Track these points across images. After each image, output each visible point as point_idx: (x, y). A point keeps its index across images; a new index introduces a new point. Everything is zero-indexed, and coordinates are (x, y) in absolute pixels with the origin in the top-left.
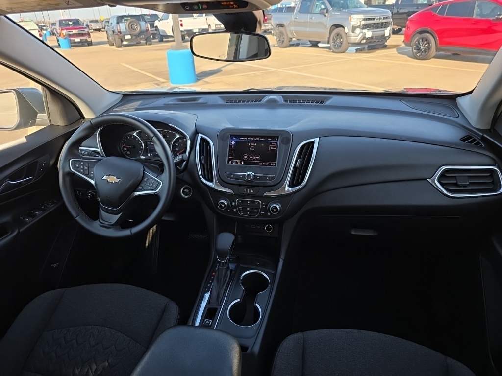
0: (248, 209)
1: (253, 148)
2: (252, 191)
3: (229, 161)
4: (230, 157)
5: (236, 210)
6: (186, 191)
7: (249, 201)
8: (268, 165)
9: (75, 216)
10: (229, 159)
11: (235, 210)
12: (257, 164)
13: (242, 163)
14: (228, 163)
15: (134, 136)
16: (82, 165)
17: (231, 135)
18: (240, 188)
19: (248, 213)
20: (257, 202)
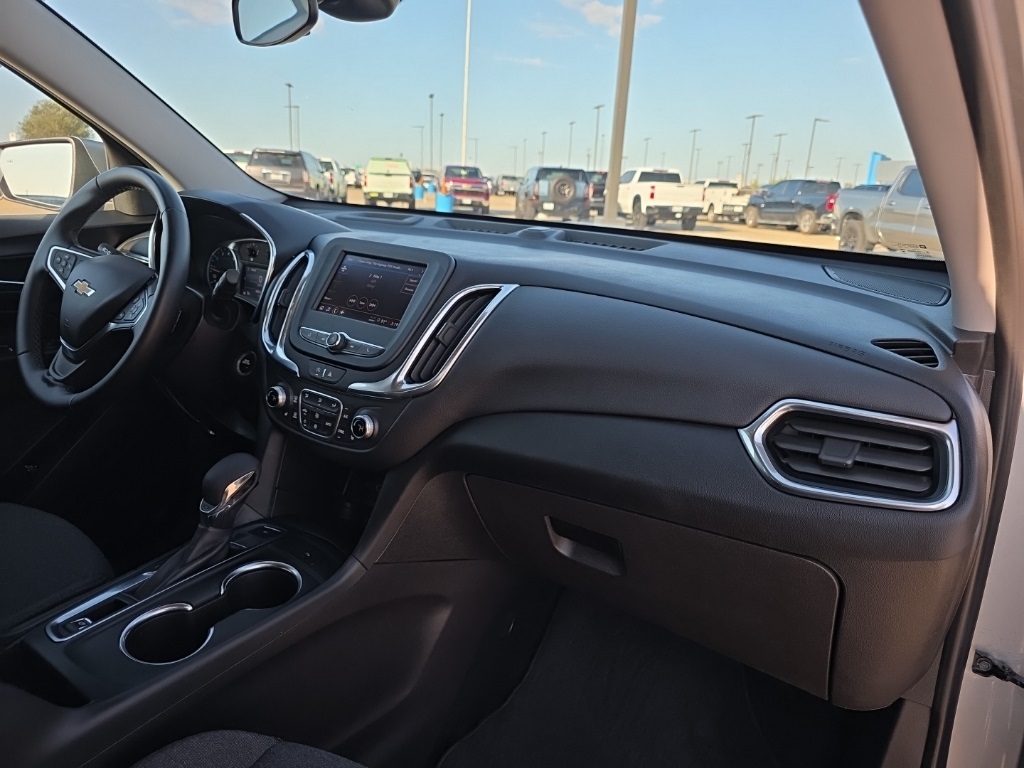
0: (317, 416)
1: (373, 284)
2: (330, 375)
3: (320, 305)
4: (326, 298)
5: (298, 416)
6: (247, 362)
7: (321, 397)
8: (385, 324)
9: (20, 351)
10: (323, 299)
11: (295, 416)
12: (365, 318)
13: (342, 312)
14: (318, 309)
15: (229, 250)
16: (65, 260)
17: (347, 253)
18: (313, 363)
19: (315, 426)
20: (334, 402)
